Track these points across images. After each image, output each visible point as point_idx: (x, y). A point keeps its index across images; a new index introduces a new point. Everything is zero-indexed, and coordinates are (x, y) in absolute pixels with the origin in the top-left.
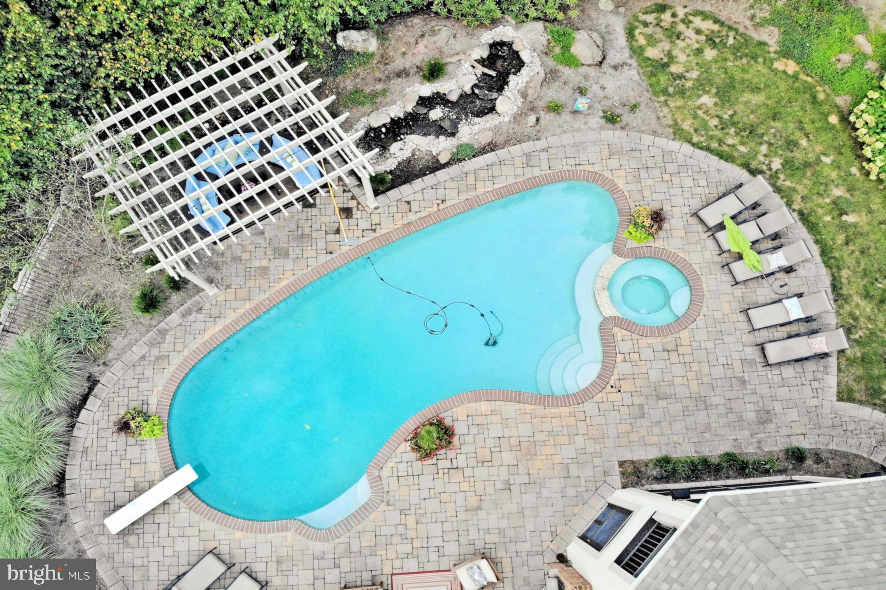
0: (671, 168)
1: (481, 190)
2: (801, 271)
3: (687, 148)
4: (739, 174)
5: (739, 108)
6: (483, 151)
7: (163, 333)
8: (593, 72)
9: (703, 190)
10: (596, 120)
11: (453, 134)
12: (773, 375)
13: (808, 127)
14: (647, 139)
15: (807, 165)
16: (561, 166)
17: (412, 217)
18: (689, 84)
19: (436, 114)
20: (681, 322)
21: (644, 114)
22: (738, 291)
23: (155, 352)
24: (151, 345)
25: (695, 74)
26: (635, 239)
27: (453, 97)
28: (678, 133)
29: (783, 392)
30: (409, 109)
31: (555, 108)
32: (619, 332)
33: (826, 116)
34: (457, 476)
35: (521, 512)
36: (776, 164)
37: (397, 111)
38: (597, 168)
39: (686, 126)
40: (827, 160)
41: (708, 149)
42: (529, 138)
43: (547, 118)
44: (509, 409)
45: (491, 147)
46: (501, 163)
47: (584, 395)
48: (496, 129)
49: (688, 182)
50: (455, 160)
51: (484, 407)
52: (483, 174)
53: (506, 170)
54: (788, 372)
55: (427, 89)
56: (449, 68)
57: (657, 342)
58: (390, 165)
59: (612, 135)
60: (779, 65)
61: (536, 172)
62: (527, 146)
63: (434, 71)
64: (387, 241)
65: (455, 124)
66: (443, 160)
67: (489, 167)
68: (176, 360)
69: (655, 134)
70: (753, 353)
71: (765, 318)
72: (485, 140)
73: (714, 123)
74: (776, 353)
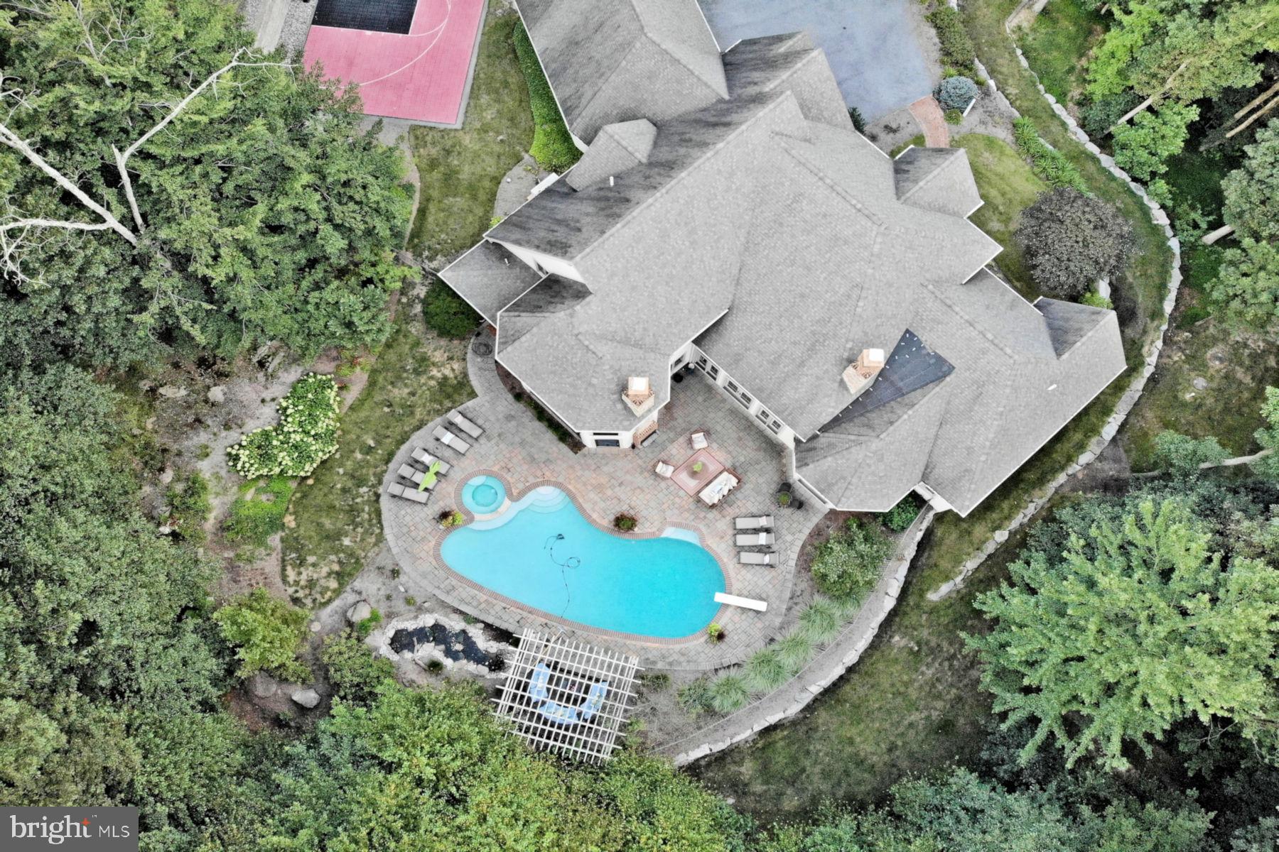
0: (405, 530)
1: (485, 597)
2: (422, 445)
3: (387, 531)
4: (385, 503)
5: (339, 525)
6: (461, 613)
7: (671, 664)
8: (372, 601)
9: (407, 509)
10: (403, 578)
11: (464, 632)
12: (486, 426)
13: (326, 490)
14: (395, 551)
15: (353, 477)
16: (442, 574)
17: (525, 614)
18: (342, 555)
19: (459, 647)
20: (489, 474)
21: (380, 561)
22: (455, 463)
23: (682, 659)
24: (680, 663)
25: (333, 557)
26: (460, 518)
27: (442, 647)
28: (380, 538)
29: (492, 418)
30: (465, 661)
31: (409, 601)
32: (515, 492)
33: (311, 487)
34: (633, 504)
35: (627, 472)
36: (364, 490)
37: (472, 667)
38: (431, 559)
39: (373, 540)
40: (341, 471)
41: (380, 522)
42: (437, 599)
43: (419, 601)
44: (587, 506)
45: (456, 611)
46: (462, 600)
47: (558, 485)
48: (446, 615)
49: (408, 518)
50: (477, 621)
51: (595, 516)
52: (475, 603)
53: (464, 595)
54: (480, 422)
55: (448, 662)
56: (427, 661)
57: (508, 477)
58: (503, 646)
59: (405, 566)
60: (293, 525)
61: (454, 582)
62: (443, 597)
63: (435, 667)
64: (545, 615)
65: (457, 635)
66: (482, 625)
67: (468, 604)
68: (677, 647)
69: (389, 550)
70: (483, 440)
71: (461, 446)
72: (456, 616)
73: (360, 530)
74: (476, 432)
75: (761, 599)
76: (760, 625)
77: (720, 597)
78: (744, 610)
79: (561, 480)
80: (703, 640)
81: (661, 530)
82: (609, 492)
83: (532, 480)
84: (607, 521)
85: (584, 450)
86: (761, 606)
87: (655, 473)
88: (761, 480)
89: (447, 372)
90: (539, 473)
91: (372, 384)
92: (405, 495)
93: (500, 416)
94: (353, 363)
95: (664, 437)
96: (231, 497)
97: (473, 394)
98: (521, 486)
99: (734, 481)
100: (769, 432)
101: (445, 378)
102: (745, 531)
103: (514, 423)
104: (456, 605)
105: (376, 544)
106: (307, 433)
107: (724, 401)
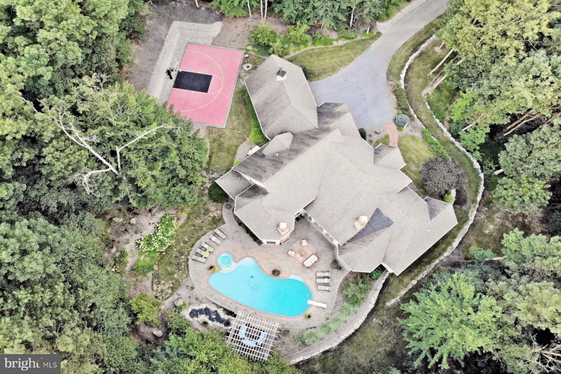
0: (196, 272)
1: (224, 299)
2: (205, 241)
3: (190, 272)
4: (190, 262)
5: (173, 270)
6: (216, 304)
7: (291, 326)
8: (184, 298)
9: (198, 264)
10: (195, 290)
11: (216, 311)
12: (228, 234)
13: (169, 256)
14: (193, 280)
15: (179, 252)
16: (209, 289)
17: (238, 305)
18: (174, 281)
19: (214, 317)
20: (228, 252)
21: (187, 284)
22: (216, 248)
23: (295, 324)
24: (293, 326)
25: (171, 282)
26: (217, 268)
27: (208, 316)
28: (188, 275)
29: (230, 232)
30: (216, 322)
31: (197, 299)
32: (237, 260)
33: (164, 255)
34: (279, 266)
35: (278, 253)
36: (183, 257)
37: (218, 324)
38: (205, 284)
39: (185, 275)
40: (175, 250)
41: (188, 269)
42: (207, 299)
43: (200, 299)
44: (263, 266)
45: (214, 303)
46: (216, 299)
47: (253, 257)
48: (210, 305)
49: (198, 268)
50: (221, 307)
51: (265, 270)
52: (220, 301)
53: (217, 297)
54: (226, 233)
55: (210, 322)
56: (202, 321)
57: (235, 254)
58: (230, 317)
59: (196, 286)
60: (157, 269)
61: (213, 292)
62: (209, 298)
63: (205, 323)
64: (246, 306)
65: (214, 312)
66: (223, 309)
67: (218, 301)
68: (293, 320)
69: (191, 279)
70: (226, 240)
71: (218, 242)
72: (213, 305)
73: (181, 272)
74: (224, 237)
75: (325, 303)
76: (324, 313)
77: (310, 302)
78: (318, 307)
79: (254, 255)
80: (302, 318)
81: (289, 276)
82: (271, 261)
83: (243, 255)
84: (270, 272)
85: (262, 245)
86: (325, 306)
87: (289, 255)
88: (326, 258)
89: (216, 215)
90: (246, 253)
91: (188, 218)
92: (198, 259)
93: (233, 231)
94: (182, 210)
95: (292, 241)
96: (135, 259)
97: (224, 223)
98: (239, 257)
99: (316, 258)
100: (330, 240)
101: (215, 217)
102: (320, 278)
103: (238, 234)
104: (214, 301)
105: (186, 277)
106: (164, 236)
107: (314, 228)
